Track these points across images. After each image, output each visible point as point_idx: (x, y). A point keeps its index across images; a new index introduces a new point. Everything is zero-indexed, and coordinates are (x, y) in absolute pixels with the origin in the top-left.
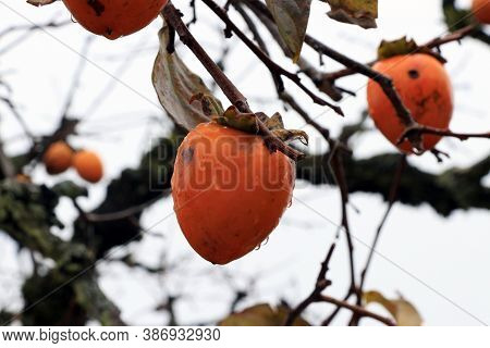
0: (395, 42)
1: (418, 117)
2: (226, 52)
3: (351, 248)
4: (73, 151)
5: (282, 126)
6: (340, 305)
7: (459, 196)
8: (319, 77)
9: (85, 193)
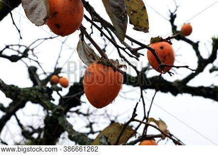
0: (156, 38)
1: (163, 61)
2: (106, 46)
3: (144, 104)
4: (59, 77)
5: (118, 63)
7: (179, 89)
8: (132, 50)
9: (61, 90)
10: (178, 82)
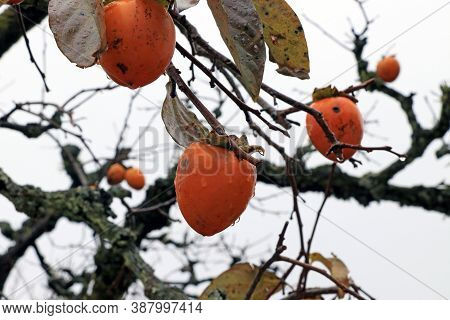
0: (323, 89)
1: (339, 138)
2: (221, 102)
3: (301, 226)
4: (125, 168)
5: (247, 143)
6: (294, 263)
7: (372, 192)
8: (275, 113)
9: (129, 195)
10: (370, 177)
